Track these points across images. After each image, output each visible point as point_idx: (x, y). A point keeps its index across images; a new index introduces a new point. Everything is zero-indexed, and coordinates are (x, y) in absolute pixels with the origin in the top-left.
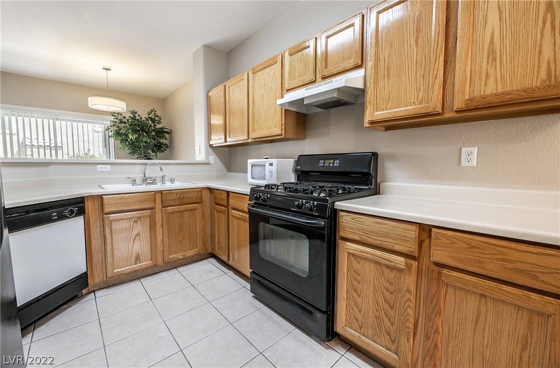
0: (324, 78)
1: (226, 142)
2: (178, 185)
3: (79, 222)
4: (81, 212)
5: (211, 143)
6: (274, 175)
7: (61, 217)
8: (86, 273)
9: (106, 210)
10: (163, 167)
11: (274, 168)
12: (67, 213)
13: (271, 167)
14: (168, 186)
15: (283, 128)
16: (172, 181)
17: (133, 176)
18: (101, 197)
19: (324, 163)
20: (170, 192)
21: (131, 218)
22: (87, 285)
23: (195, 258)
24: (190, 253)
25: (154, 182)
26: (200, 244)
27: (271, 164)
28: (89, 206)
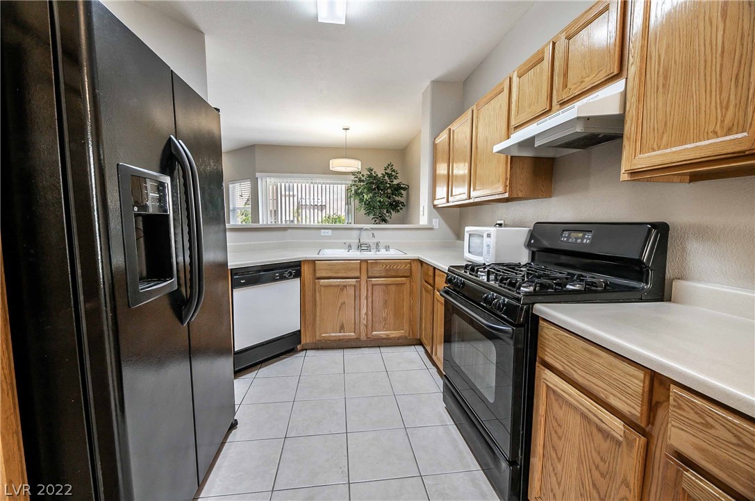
0: (563, 104)
1: (448, 202)
2: (393, 254)
3: (296, 283)
4: (298, 274)
5: (436, 202)
6: (492, 250)
7: (282, 278)
8: (300, 331)
9: (318, 275)
10: (375, 232)
11: (492, 241)
12: (286, 275)
13: (488, 239)
14: (383, 254)
15: (508, 184)
16: (387, 248)
17: (348, 241)
18: (313, 262)
19: (569, 237)
20: (376, 262)
21: (338, 286)
22: (300, 343)
23: (401, 341)
24: (394, 334)
25: (368, 248)
26: (406, 327)
27: (489, 236)
28: (306, 270)
